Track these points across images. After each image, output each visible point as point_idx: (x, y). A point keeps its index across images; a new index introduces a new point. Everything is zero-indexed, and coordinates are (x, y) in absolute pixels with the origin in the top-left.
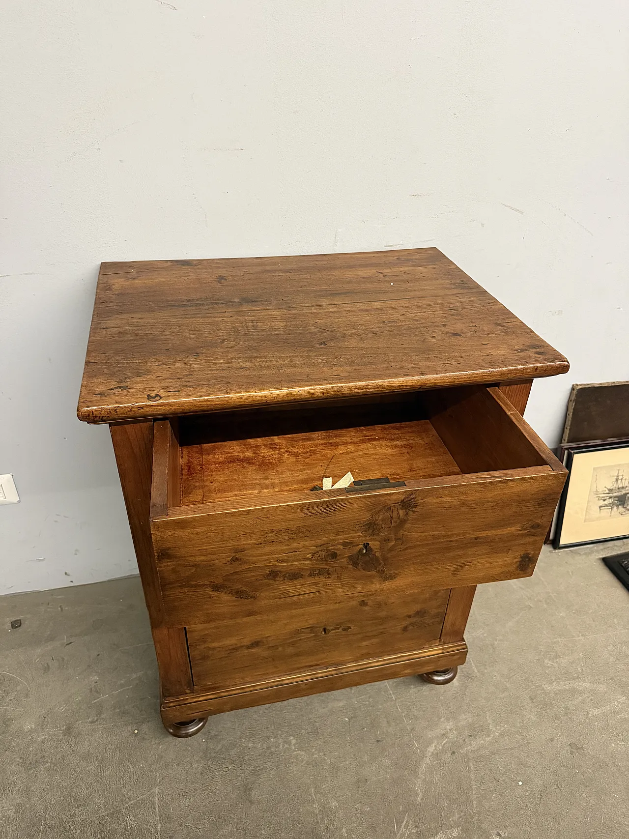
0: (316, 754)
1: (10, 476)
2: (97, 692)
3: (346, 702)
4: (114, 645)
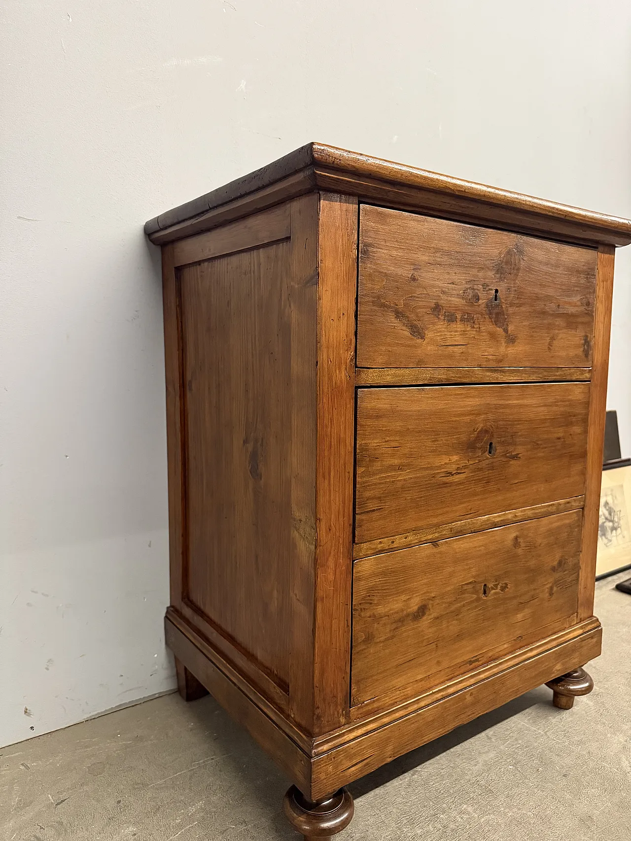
4: (138, 784)
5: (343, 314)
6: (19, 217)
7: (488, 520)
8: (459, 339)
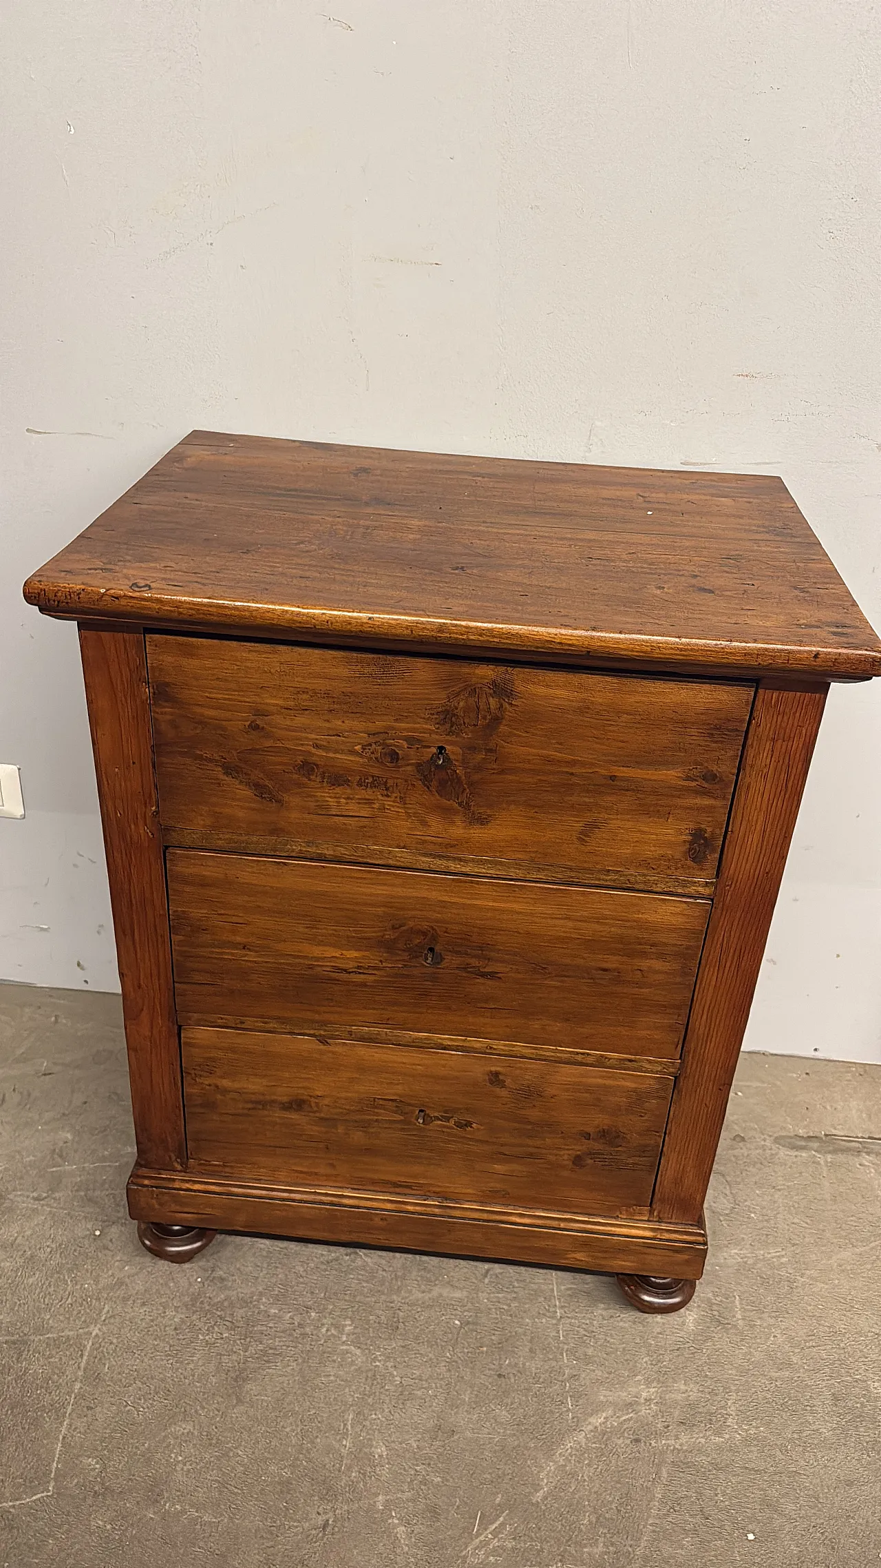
0: (380, 1361)
1: (15, 768)
2: (61, 1156)
3: (465, 1293)
4: (116, 1094)
5: (134, 763)
6: (28, 430)
7: (427, 1038)
8: (353, 809)
